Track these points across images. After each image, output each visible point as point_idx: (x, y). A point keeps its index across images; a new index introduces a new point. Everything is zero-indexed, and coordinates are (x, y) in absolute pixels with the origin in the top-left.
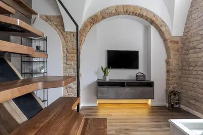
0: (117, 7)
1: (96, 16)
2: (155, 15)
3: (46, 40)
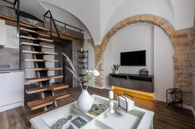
0: (122, 21)
1: (109, 33)
2: (154, 17)
3: (87, 52)
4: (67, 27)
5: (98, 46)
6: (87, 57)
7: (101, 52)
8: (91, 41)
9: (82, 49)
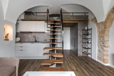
3: (91, 29)
4: (74, 14)
5: (102, 23)
6: (91, 34)
7: (105, 28)
8: (95, 20)
9: (86, 27)
